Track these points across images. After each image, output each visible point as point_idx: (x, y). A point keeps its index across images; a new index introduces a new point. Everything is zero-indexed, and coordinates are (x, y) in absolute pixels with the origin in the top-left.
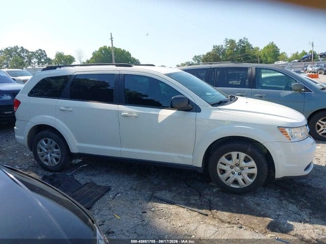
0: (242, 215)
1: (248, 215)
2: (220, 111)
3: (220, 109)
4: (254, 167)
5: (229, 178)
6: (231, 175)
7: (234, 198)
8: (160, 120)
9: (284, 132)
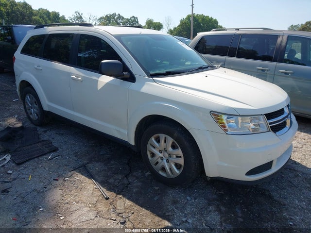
0: (144, 209)
1: (148, 212)
2: (155, 84)
3: (155, 81)
4: (180, 157)
5: (157, 163)
6: (160, 160)
7: (157, 188)
8: (100, 86)
9: (219, 119)
